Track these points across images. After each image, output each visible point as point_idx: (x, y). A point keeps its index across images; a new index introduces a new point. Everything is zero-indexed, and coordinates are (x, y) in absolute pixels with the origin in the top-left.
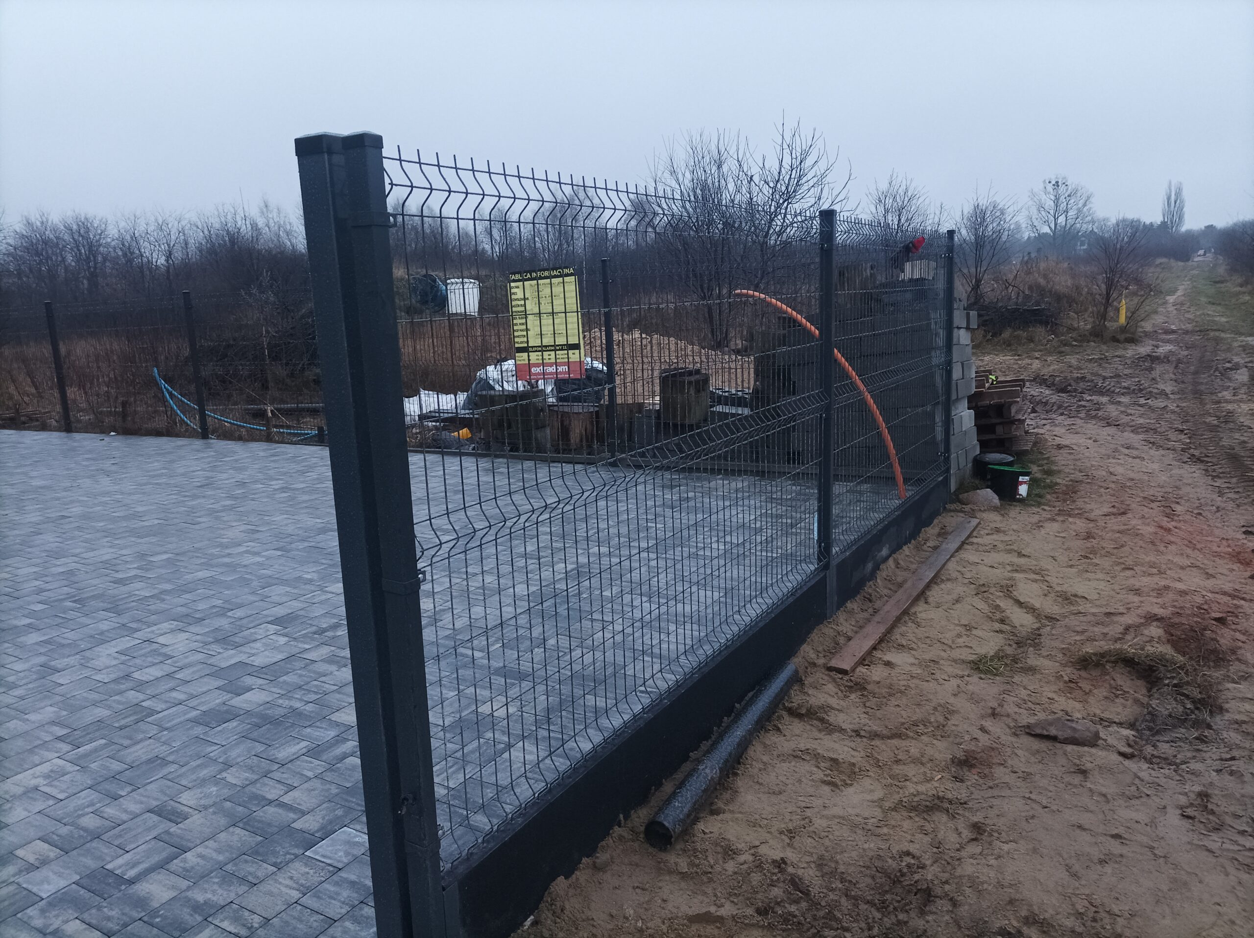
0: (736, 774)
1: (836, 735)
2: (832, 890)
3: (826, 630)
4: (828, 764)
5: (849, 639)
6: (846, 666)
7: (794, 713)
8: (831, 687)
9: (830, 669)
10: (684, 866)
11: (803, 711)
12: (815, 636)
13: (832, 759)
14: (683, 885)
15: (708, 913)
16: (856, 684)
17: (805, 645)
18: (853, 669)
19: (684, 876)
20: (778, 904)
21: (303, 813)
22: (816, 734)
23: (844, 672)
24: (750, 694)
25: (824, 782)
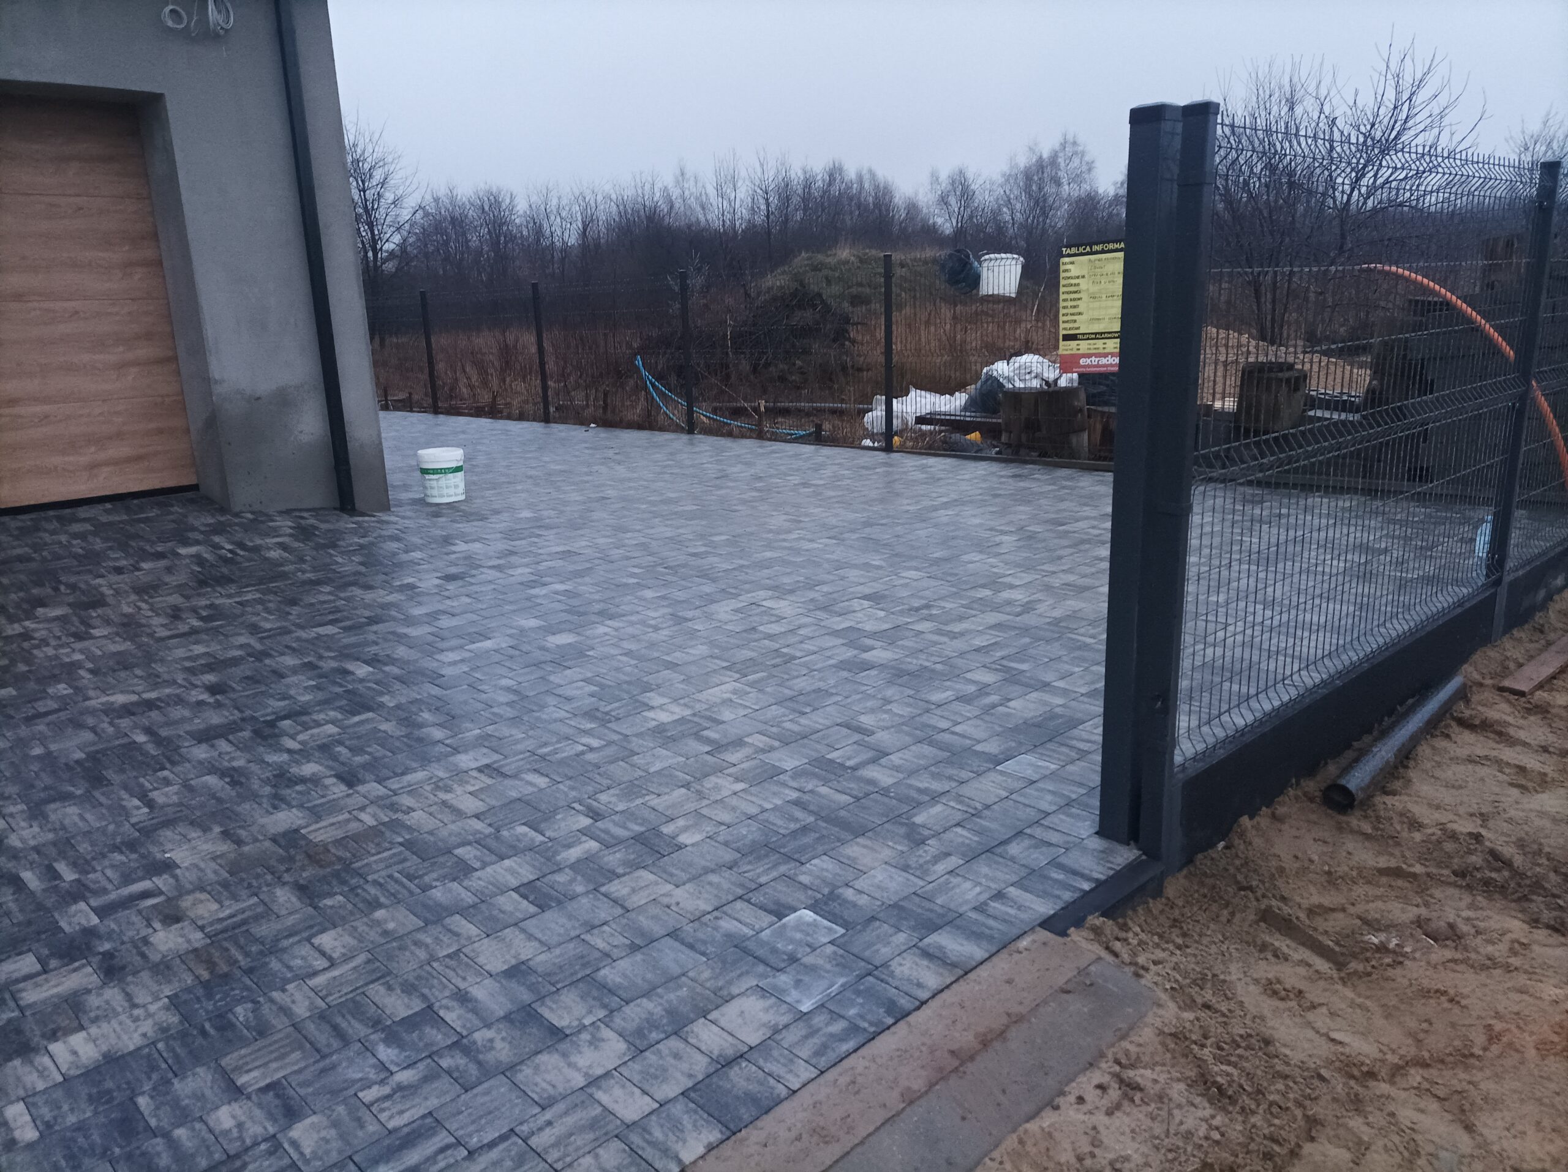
0: (1406, 767)
1: (1519, 748)
2: (1539, 865)
3: (1492, 653)
4: (1513, 771)
5: (1520, 665)
6: (1524, 687)
7: (1466, 724)
8: (1504, 706)
9: (1502, 689)
10: (1367, 828)
11: (1477, 722)
12: (1477, 657)
13: (1518, 767)
14: (1367, 844)
15: (1399, 868)
16: (1537, 706)
17: (1465, 666)
18: (1532, 693)
19: (1367, 837)
20: (1477, 869)
21: (979, 742)
22: (1496, 746)
23: (1522, 694)
24: (1410, 701)
25: (1511, 785)
